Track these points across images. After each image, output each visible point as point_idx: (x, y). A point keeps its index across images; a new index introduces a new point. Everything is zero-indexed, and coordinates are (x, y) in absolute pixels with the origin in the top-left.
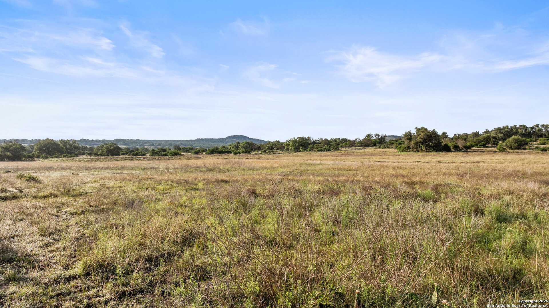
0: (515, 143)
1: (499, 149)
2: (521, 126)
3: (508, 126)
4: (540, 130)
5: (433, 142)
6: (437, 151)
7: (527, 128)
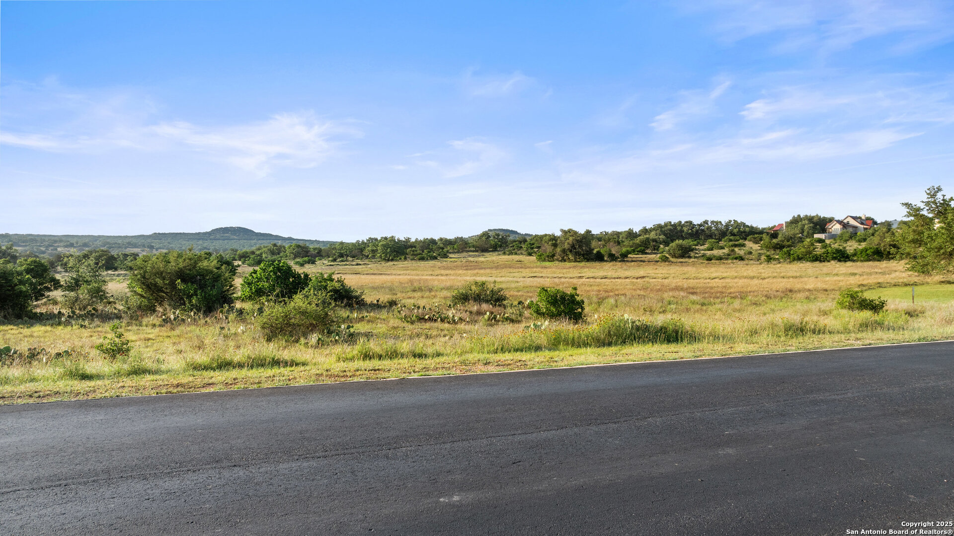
0: (679, 250)
1: (662, 259)
2: (686, 222)
3: (670, 222)
4: (709, 228)
5: (584, 248)
6: (588, 260)
7: (694, 225)
